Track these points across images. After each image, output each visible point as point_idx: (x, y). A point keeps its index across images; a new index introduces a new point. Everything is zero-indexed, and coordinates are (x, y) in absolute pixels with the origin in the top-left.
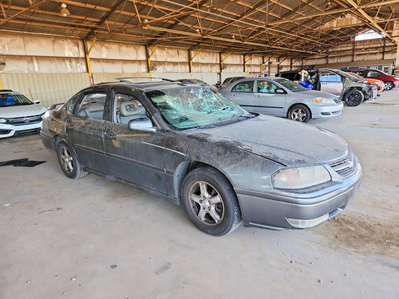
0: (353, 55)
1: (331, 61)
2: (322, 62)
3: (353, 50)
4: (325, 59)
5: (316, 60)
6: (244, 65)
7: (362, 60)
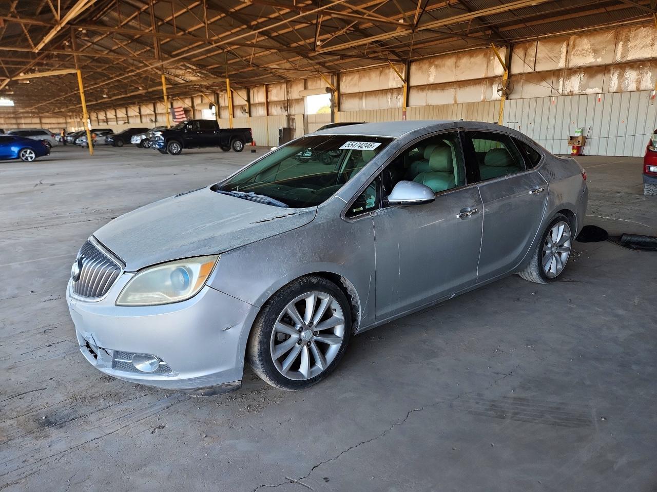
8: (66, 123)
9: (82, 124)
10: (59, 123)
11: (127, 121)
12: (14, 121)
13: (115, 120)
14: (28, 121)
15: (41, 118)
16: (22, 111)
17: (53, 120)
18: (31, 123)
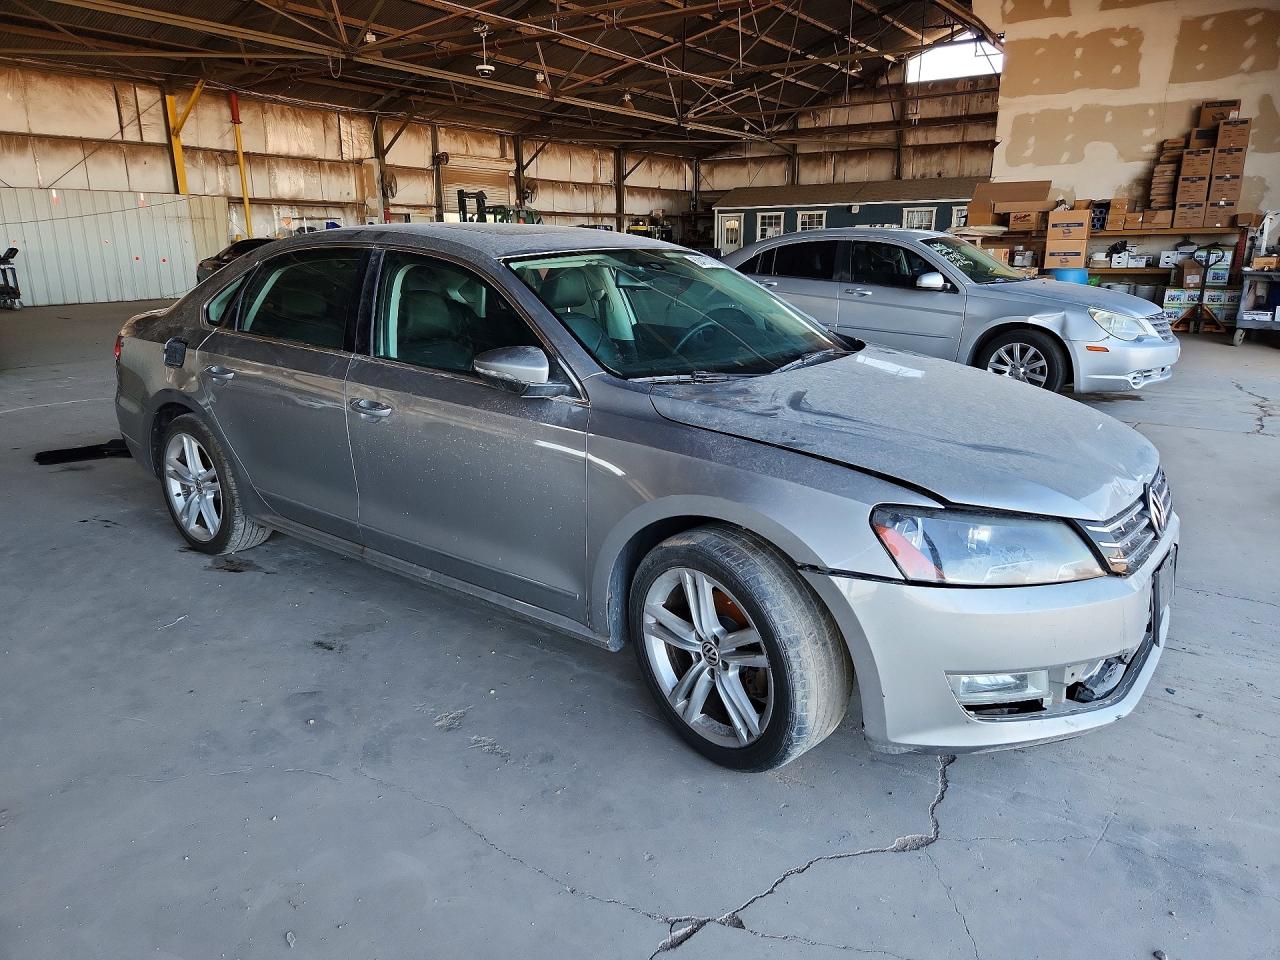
0: (896, 151)
1: (810, 176)
2: (773, 176)
3: (900, 124)
4: (784, 165)
5: (750, 165)
6: (168, 148)
7: (935, 176)
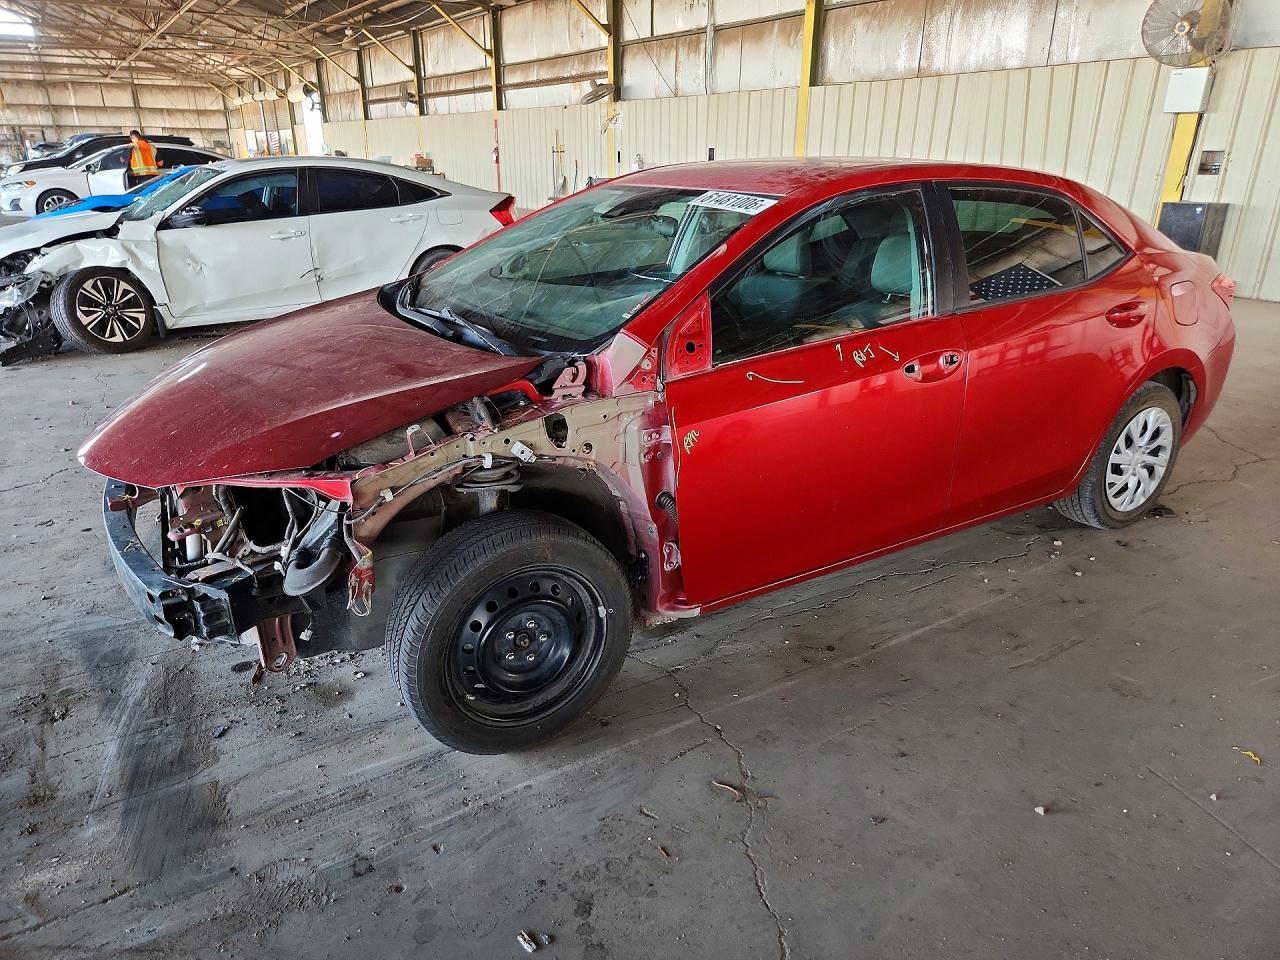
8: (226, 112)
9: (284, 117)
10: (200, 113)
11: (608, 80)
12: (38, 98)
13: (492, 82)
14: (92, 98)
15: (136, 90)
16: (62, 56)
17: (181, 101)
18: (104, 109)
